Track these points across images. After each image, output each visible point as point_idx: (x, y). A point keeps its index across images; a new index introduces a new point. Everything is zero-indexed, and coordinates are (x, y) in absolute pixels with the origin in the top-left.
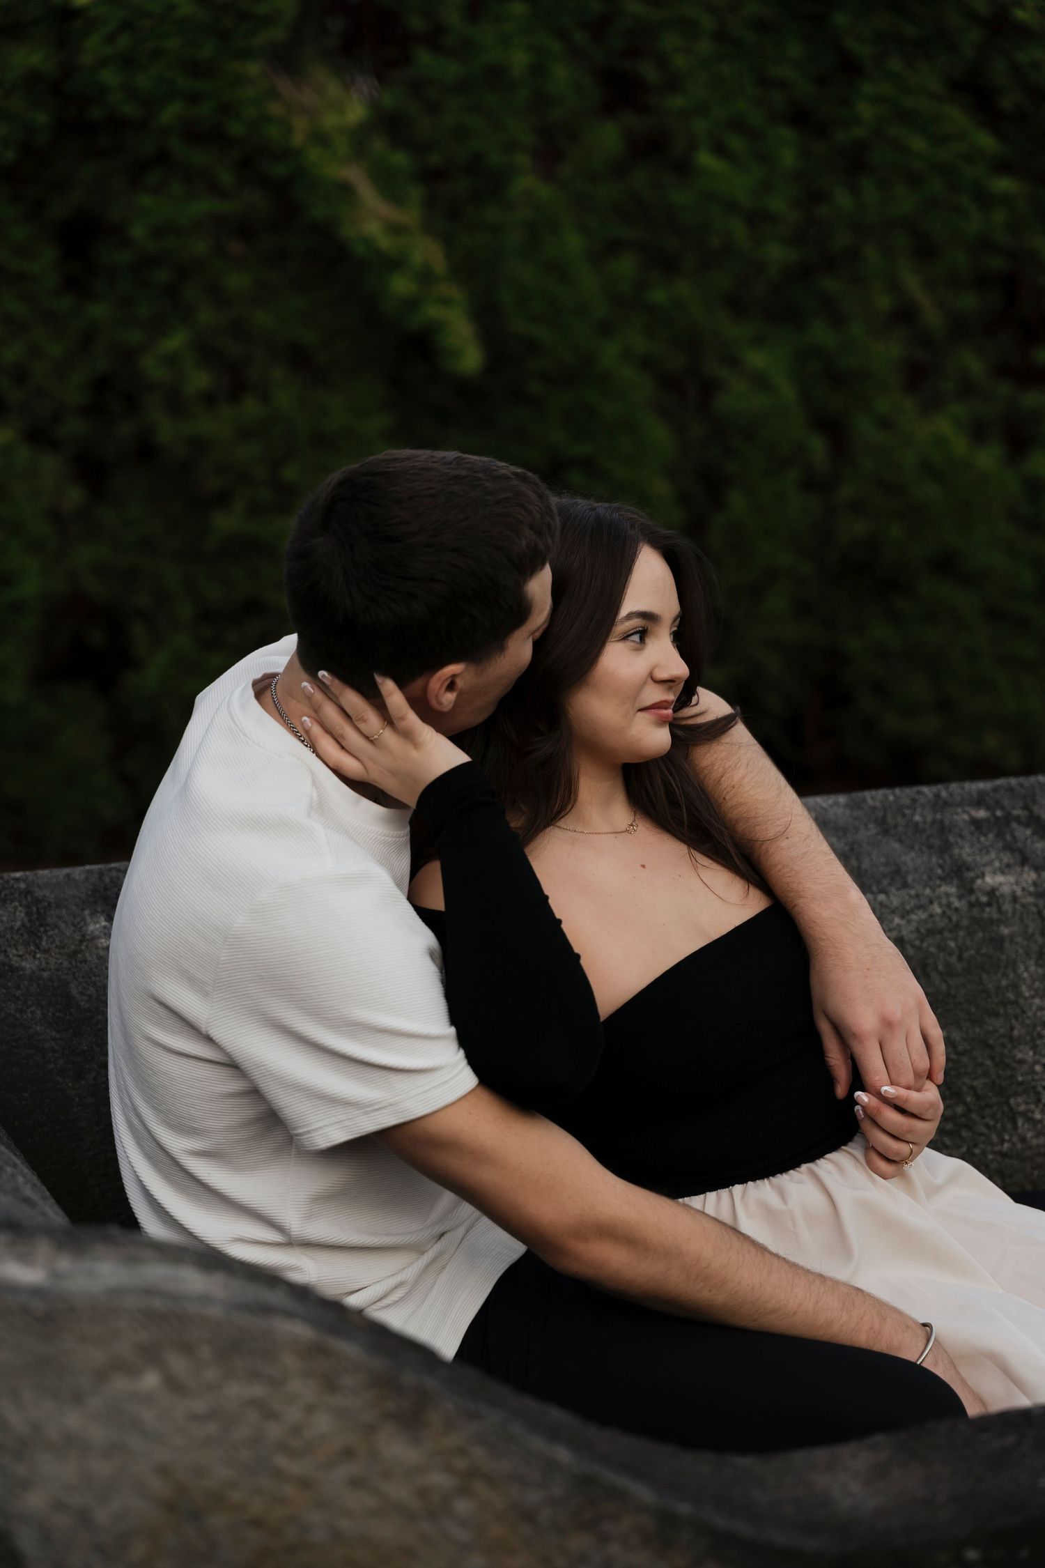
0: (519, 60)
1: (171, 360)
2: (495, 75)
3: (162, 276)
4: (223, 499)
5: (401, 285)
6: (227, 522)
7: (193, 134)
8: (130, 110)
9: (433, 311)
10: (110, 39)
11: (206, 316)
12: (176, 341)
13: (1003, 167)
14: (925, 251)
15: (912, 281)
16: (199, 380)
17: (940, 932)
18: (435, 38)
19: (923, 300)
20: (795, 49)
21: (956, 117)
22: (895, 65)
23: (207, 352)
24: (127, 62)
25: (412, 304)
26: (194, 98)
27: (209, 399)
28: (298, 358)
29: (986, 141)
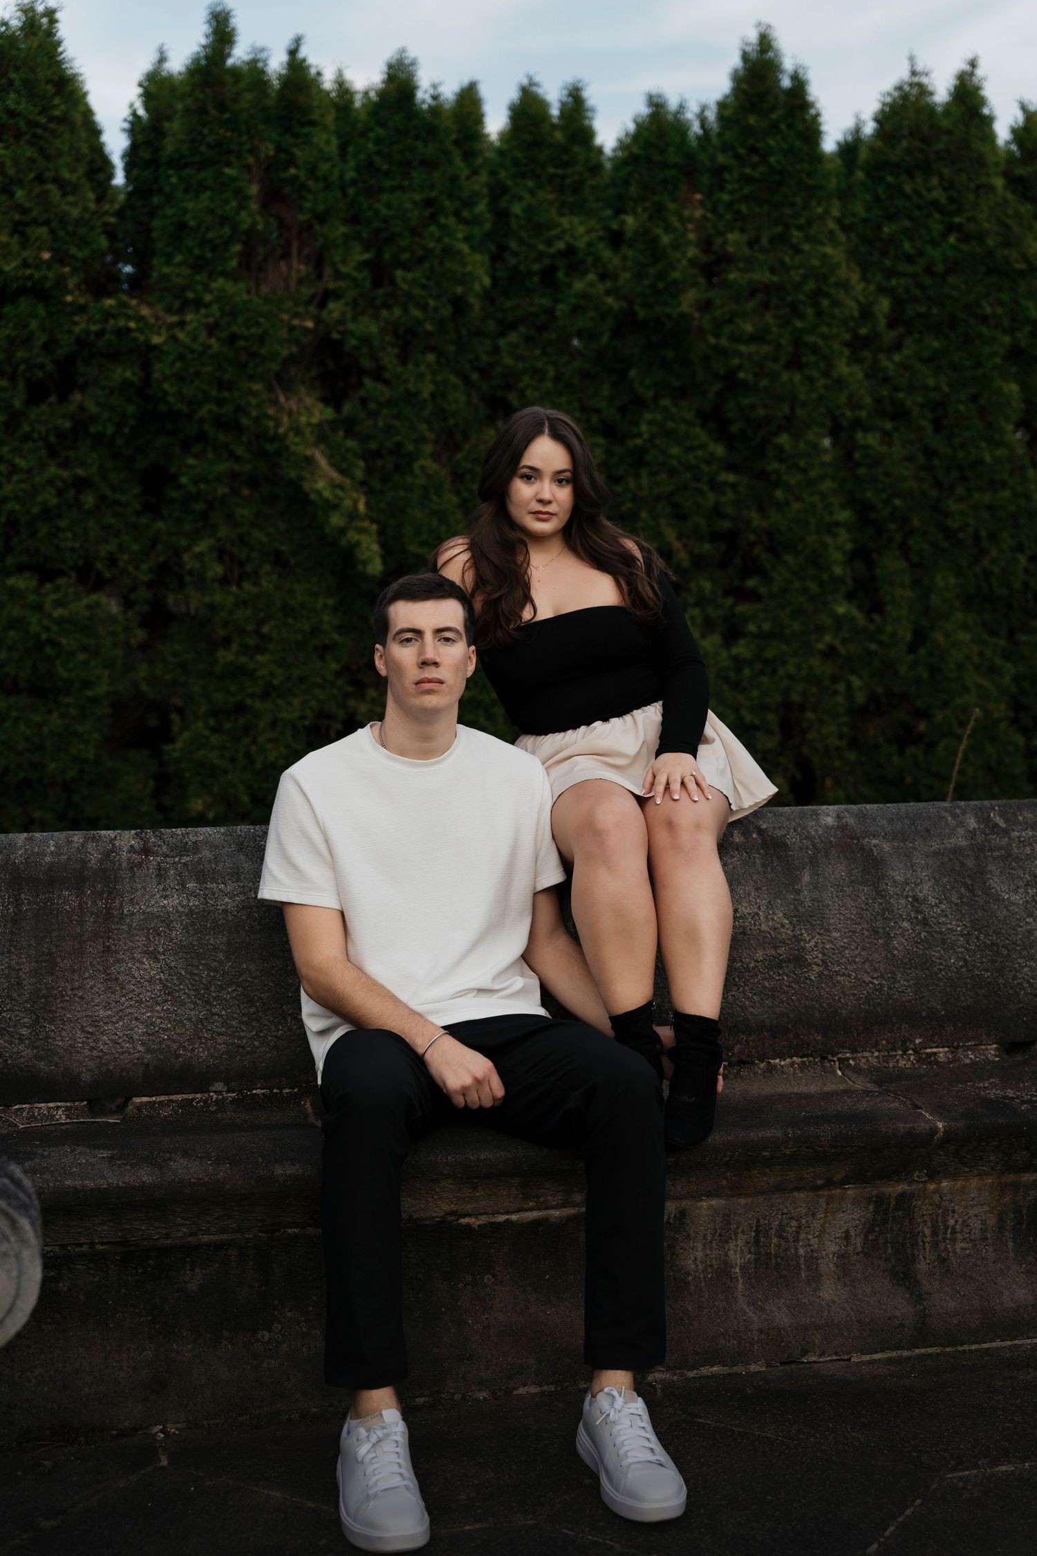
0: (427, 389)
1: (200, 556)
2: (411, 396)
3: (198, 506)
4: (226, 642)
5: (336, 520)
6: (226, 656)
7: (221, 423)
8: (183, 408)
9: (352, 536)
10: (172, 364)
11: (223, 532)
12: (201, 547)
13: (732, 468)
14: (680, 516)
15: (670, 534)
16: (218, 570)
17: (251, 908)
18: (378, 374)
19: (677, 545)
20: (606, 390)
21: (700, 434)
22: (666, 402)
23: (222, 554)
24: (180, 378)
25: (342, 531)
26: (220, 403)
27: (224, 581)
28: (278, 559)
29: (719, 450)
